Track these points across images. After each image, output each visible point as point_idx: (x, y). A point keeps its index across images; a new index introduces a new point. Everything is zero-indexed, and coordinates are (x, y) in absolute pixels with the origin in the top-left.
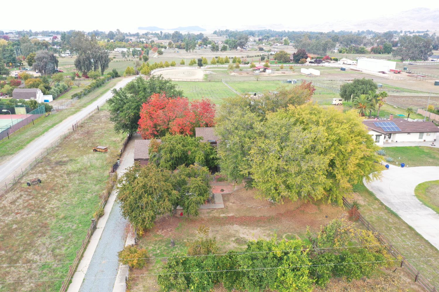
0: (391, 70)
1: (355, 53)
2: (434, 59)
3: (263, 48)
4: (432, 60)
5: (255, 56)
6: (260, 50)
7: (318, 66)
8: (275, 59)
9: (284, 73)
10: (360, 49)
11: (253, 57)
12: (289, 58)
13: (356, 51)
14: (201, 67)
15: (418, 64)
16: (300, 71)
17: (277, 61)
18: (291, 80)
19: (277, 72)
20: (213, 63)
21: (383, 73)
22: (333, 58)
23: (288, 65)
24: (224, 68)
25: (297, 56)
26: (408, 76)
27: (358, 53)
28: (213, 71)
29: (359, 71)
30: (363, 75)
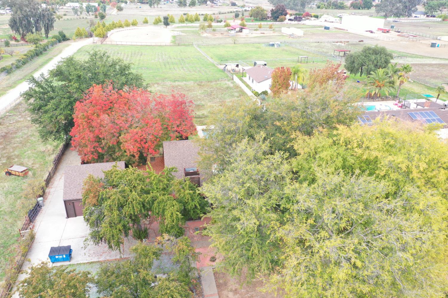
0: (380, 29)
1: (335, 9)
2: (418, 16)
3: (235, 3)
4: (415, 17)
5: (228, 13)
6: (232, 5)
7: (298, 24)
8: (251, 17)
9: (264, 33)
10: (339, 5)
11: (225, 13)
12: (267, 15)
13: (335, 6)
14: (168, 27)
15: (403, 21)
16: (280, 31)
17: (252, 18)
18: (273, 43)
19: (255, 32)
20: (182, 21)
21: (372, 32)
22: (313, 14)
23: (265, 23)
24: (194, 28)
25: (276, 12)
26: (399, 35)
27: (337, 8)
28: (182, 32)
29: (344, 30)
30: (350, 35)
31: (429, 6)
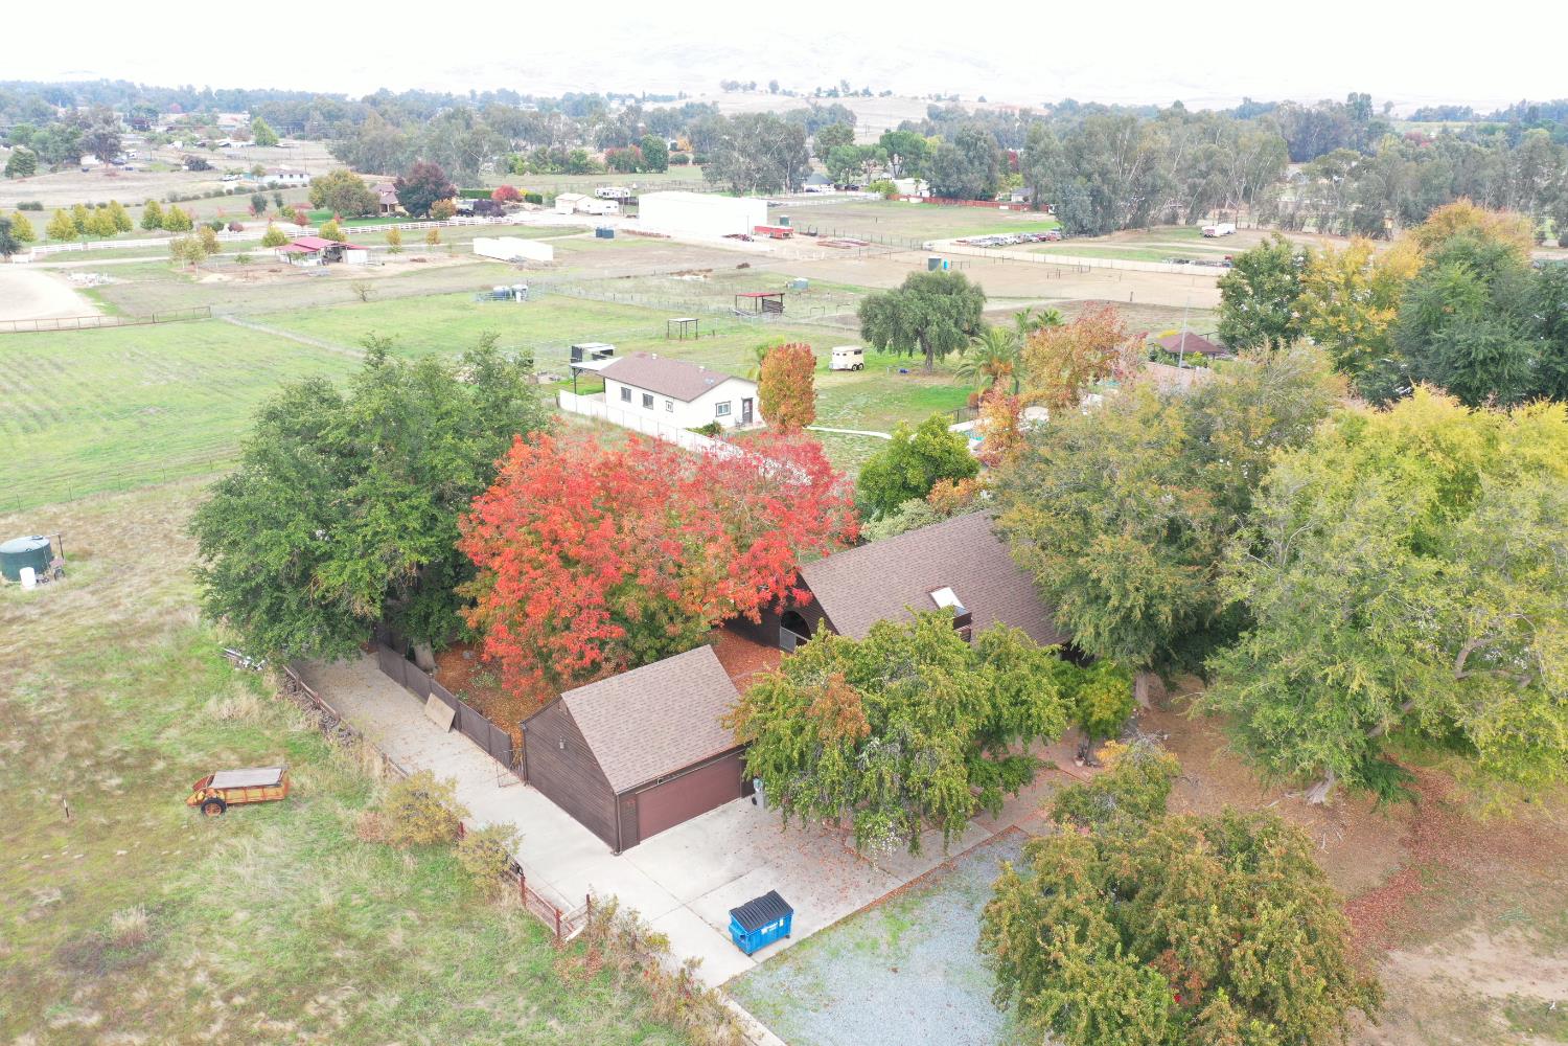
0: (759, 230)
1: (561, 173)
2: (815, 187)
3: (204, 162)
4: (808, 191)
5: (208, 196)
6: (193, 169)
7: (498, 224)
8: (317, 207)
9: (423, 261)
10: (573, 159)
11: (196, 198)
12: (378, 198)
13: (562, 165)
14: (14, 257)
15: (790, 203)
16: (470, 251)
17: (324, 210)
18: (507, 288)
19: (392, 257)
20: (60, 235)
21: (745, 238)
22: (523, 191)
24: (125, 255)
25: (414, 190)
26: (820, 244)
27: (568, 172)
29: (658, 236)
31: (837, 160)
